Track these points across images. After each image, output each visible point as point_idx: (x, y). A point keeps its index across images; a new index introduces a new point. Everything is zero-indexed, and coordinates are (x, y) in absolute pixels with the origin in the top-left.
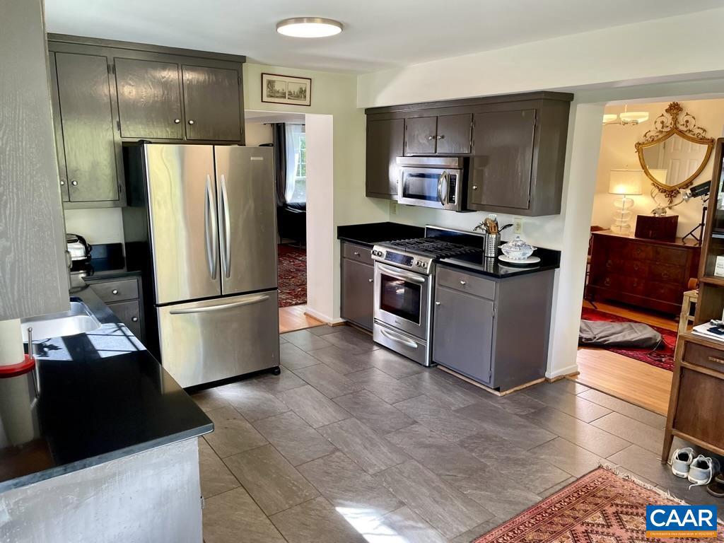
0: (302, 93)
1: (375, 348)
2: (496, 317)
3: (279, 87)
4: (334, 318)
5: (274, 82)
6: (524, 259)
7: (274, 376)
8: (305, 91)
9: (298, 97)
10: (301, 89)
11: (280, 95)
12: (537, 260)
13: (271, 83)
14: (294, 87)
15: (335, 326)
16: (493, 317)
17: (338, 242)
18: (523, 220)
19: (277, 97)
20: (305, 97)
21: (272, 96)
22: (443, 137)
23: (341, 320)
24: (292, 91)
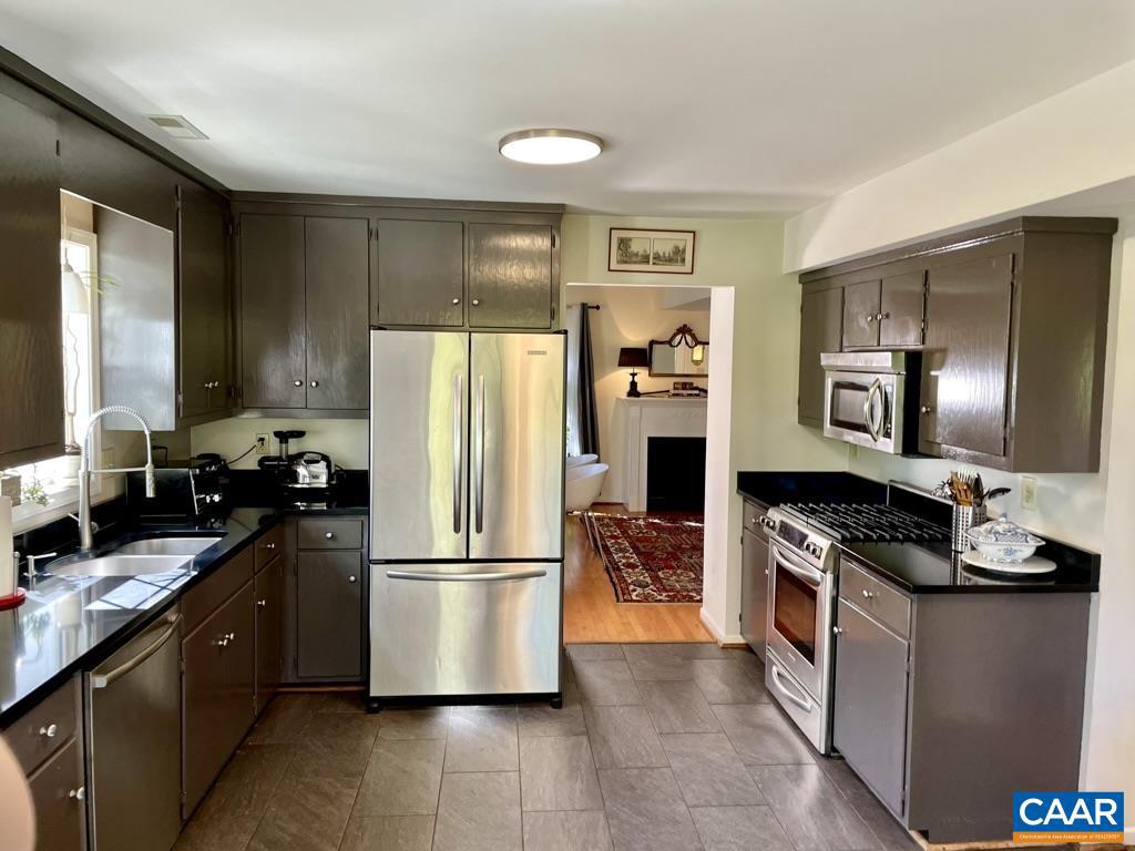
0: (677, 256)
1: (765, 699)
2: (912, 675)
3: (635, 247)
4: (727, 632)
5: (630, 239)
6: (1013, 562)
7: (550, 709)
8: (684, 251)
9: (670, 260)
10: (677, 248)
11: (639, 258)
12: (1046, 567)
13: (624, 243)
14: (664, 245)
15: (726, 647)
16: (908, 675)
17: (740, 499)
18: (1039, 481)
19: (635, 263)
20: (683, 260)
21: (626, 262)
22: (887, 316)
23: (739, 640)
24: (661, 254)
